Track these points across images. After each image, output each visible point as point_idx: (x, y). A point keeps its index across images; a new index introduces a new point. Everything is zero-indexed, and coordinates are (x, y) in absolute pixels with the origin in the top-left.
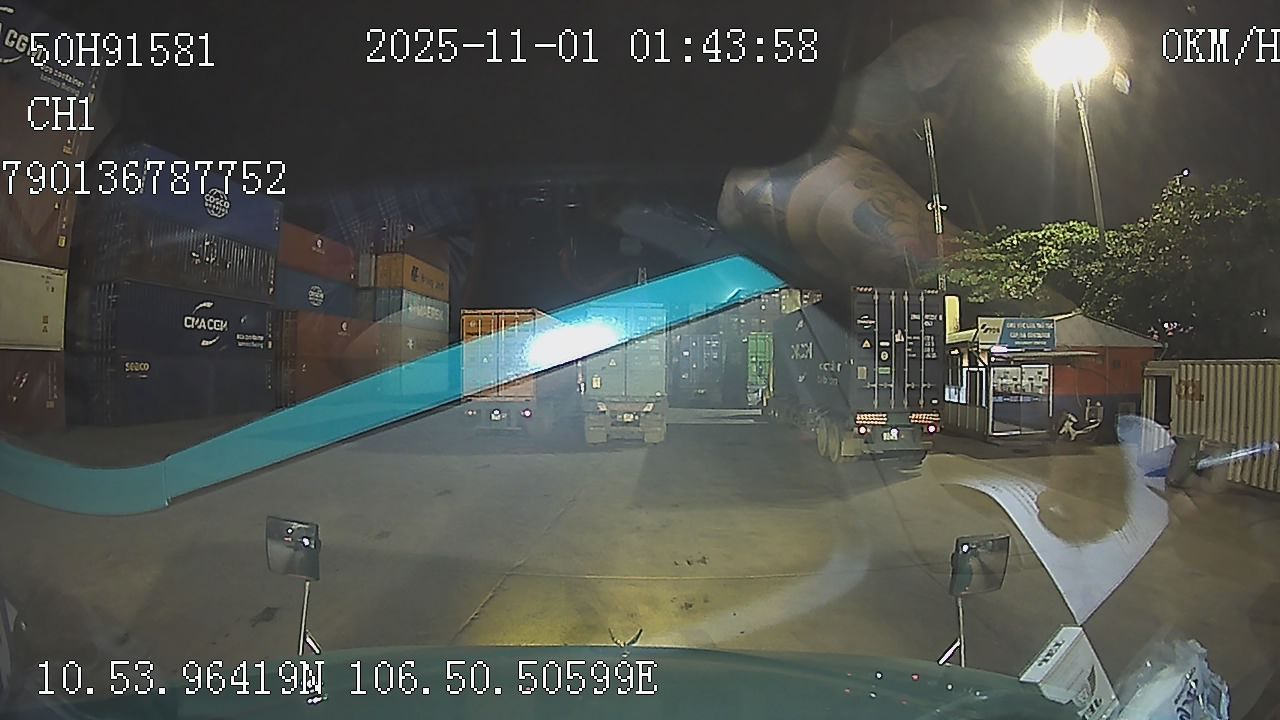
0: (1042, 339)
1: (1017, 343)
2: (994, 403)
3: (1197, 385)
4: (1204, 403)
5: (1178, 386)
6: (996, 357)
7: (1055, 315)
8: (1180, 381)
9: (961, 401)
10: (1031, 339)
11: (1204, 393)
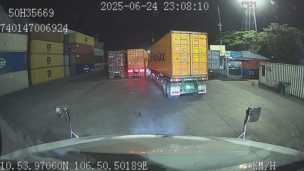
0: (240, 56)
1: (234, 57)
2: (229, 69)
3: (270, 68)
4: (271, 72)
5: (266, 68)
6: (229, 59)
7: (243, 51)
8: (267, 67)
9: (222, 69)
10: (237, 56)
11: (271, 70)
